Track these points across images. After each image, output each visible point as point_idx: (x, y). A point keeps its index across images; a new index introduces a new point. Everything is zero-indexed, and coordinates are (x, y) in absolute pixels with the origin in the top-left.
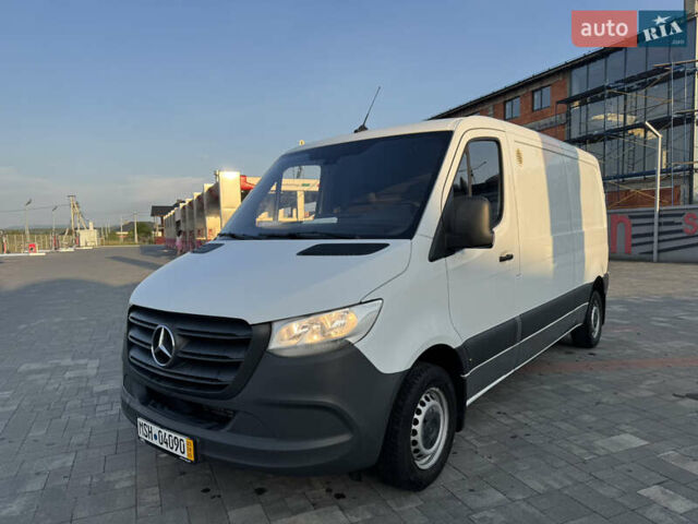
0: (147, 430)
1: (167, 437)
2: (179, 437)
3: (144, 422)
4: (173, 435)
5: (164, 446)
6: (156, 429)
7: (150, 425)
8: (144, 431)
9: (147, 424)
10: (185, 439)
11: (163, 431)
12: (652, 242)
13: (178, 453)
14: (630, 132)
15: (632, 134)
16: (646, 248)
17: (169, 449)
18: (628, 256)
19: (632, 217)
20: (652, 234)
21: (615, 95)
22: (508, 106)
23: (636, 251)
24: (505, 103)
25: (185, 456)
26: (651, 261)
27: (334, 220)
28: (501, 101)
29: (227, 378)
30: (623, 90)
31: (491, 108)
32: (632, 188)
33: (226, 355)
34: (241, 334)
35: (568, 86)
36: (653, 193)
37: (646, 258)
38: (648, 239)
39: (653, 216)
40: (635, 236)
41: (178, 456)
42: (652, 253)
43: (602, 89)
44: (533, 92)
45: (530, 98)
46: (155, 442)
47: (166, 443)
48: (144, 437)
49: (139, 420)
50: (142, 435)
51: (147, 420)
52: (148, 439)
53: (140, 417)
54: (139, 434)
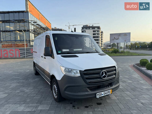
0: (100, 94)
1: (106, 93)
2: (109, 91)
3: (99, 93)
4: (108, 91)
5: (105, 95)
6: (103, 93)
7: (101, 93)
8: (99, 95)
9: (100, 93)
10: (110, 90)
11: (105, 92)
12: (25, 54)
13: (109, 94)
14: (16, 31)
15: (17, 32)
16: (24, 56)
17: (106, 95)
18: (20, 58)
19: (20, 49)
20: (25, 53)
21: (12, 22)
23: (21, 56)
26: (25, 58)
30: (14, 22)
32: (18, 43)
36: (24, 45)
37: (24, 58)
38: (24, 54)
39: (25, 49)
40: (21, 53)
42: (25, 57)
43: (10, 20)
46: (102, 96)
47: (106, 94)
48: (99, 97)
49: (97, 94)
50: (98, 97)
51: (100, 92)
52: (100, 96)
53: (97, 93)
54: (97, 97)
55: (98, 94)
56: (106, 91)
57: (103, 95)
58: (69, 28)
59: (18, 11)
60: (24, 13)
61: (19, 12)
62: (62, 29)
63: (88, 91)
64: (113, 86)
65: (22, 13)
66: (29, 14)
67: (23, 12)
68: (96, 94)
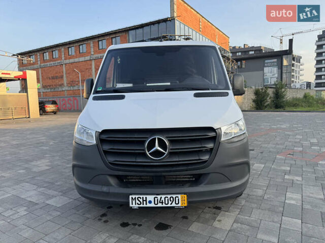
0: (141, 200)
1: (163, 199)
2: (174, 196)
3: (137, 196)
4: (169, 196)
5: (160, 205)
6: (150, 198)
7: (144, 197)
8: (137, 202)
9: (141, 196)
10: (180, 196)
11: (159, 197)
13: (174, 204)
17: (164, 205)
22: (100, 43)
24: (98, 41)
25: (180, 205)
27: (169, 84)
28: (97, 40)
29: (206, 157)
31: (92, 43)
33: (203, 146)
34: (212, 134)
35: (128, 38)
41: (173, 207)
44: (112, 38)
45: (111, 41)
46: (149, 205)
47: (162, 203)
48: (137, 206)
49: (131, 197)
50: (134, 205)
51: (141, 194)
52: (142, 205)
53: (131, 195)
54: (131, 205)
55: (134, 197)
56: (163, 197)
57: (152, 205)
58: (281, 43)
59: (156, 21)
60: (168, 22)
61: (158, 22)
62: (261, 47)
63: (108, 184)
64: (202, 185)
65: (164, 23)
66: (177, 23)
67: (165, 20)
68: (129, 197)
